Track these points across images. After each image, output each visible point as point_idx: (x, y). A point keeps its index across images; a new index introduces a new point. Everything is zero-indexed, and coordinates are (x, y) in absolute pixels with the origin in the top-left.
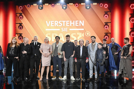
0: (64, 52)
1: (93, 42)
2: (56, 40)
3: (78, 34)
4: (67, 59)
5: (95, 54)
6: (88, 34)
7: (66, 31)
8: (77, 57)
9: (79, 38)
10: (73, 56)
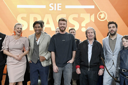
0: (53, 53)
1: (112, 34)
2: (35, 31)
3: (82, 15)
4: (61, 69)
5: (118, 59)
6: (102, 16)
7: (58, 9)
8: (82, 63)
9: (83, 24)
10: (71, 61)
